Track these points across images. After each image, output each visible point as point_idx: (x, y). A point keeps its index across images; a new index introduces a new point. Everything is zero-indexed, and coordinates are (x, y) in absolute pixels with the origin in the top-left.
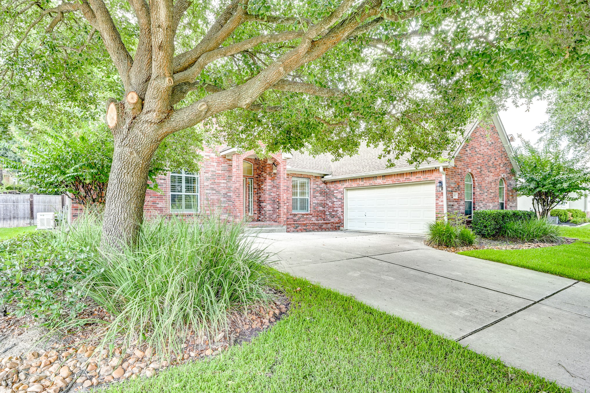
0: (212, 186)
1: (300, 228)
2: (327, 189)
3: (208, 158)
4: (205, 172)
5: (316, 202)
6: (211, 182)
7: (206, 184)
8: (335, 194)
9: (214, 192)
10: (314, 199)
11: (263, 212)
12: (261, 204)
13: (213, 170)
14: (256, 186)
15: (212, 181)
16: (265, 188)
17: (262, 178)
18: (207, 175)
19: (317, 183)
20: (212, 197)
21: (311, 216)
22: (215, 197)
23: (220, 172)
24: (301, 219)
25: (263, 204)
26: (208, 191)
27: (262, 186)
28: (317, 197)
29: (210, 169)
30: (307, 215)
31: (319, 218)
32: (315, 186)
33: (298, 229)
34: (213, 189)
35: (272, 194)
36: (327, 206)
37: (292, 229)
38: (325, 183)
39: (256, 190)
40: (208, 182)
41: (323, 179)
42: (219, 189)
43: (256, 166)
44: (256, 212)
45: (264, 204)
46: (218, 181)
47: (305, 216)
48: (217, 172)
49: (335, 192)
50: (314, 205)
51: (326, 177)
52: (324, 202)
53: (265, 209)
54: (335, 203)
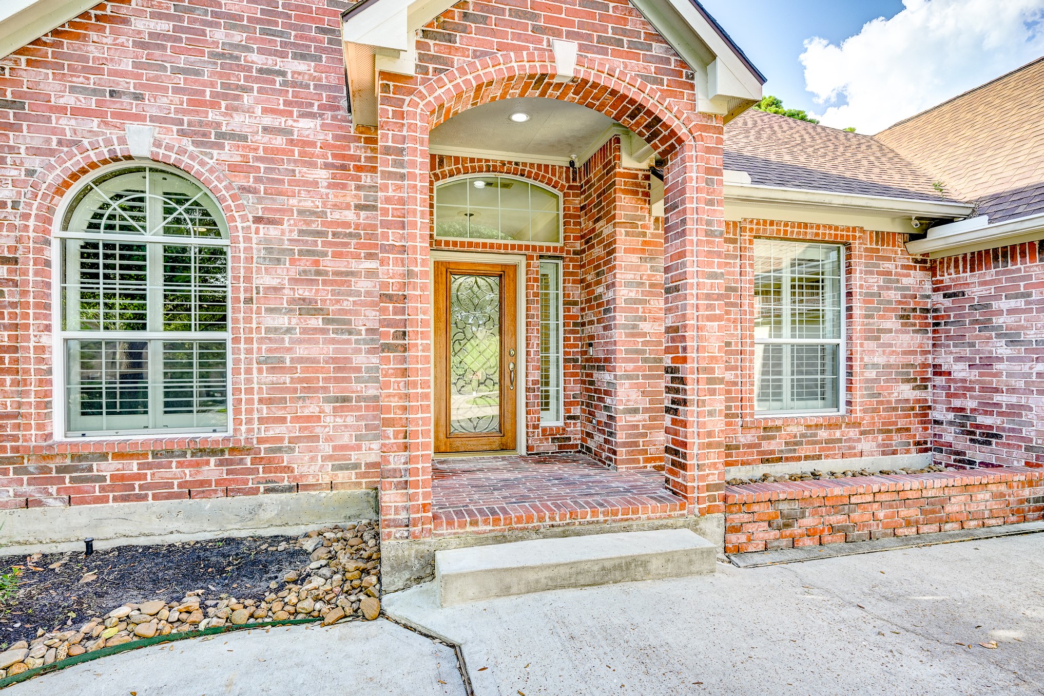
0: (304, 292)
1: (809, 521)
2: (938, 297)
3: (279, 141)
4: (258, 220)
5: (880, 359)
6: (294, 272)
7: (265, 280)
8: (998, 321)
9: (316, 322)
10: (871, 345)
11: (602, 416)
12: (597, 375)
13: (308, 204)
14: (577, 293)
15: (306, 263)
16: (610, 295)
17: (598, 251)
18: (273, 231)
19: (889, 266)
20: (301, 351)
21: (853, 433)
22: (321, 350)
23: (350, 215)
24: (803, 451)
25: (603, 378)
26: (282, 321)
27: (600, 290)
28: (885, 338)
29: (293, 201)
30: (832, 425)
31: (897, 439)
32: (876, 282)
33: (796, 530)
34: (307, 307)
35: (645, 327)
36: (940, 381)
37: (762, 533)
38: (930, 265)
39: (575, 310)
40: (281, 269)
41: (919, 247)
42: (347, 305)
43: (577, 202)
44: (576, 411)
45: (607, 376)
46: (341, 265)
47: (823, 434)
48: (337, 216)
49: (1004, 304)
50: (872, 374)
51: (935, 233)
52: (920, 359)
53: (608, 400)
54: (998, 366)
